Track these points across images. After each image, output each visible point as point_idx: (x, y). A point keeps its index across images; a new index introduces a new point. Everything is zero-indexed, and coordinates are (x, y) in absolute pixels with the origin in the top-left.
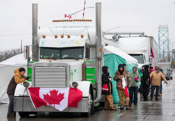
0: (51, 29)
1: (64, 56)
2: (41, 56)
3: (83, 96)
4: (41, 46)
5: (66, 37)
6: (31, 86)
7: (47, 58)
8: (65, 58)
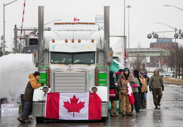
0: (57, 33)
1: (76, 61)
2: (52, 61)
3: (103, 101)
4: (52, 50)
5: (76, 41)
6: (51, 91)
7: (58, 63)
8: (77, 63)
